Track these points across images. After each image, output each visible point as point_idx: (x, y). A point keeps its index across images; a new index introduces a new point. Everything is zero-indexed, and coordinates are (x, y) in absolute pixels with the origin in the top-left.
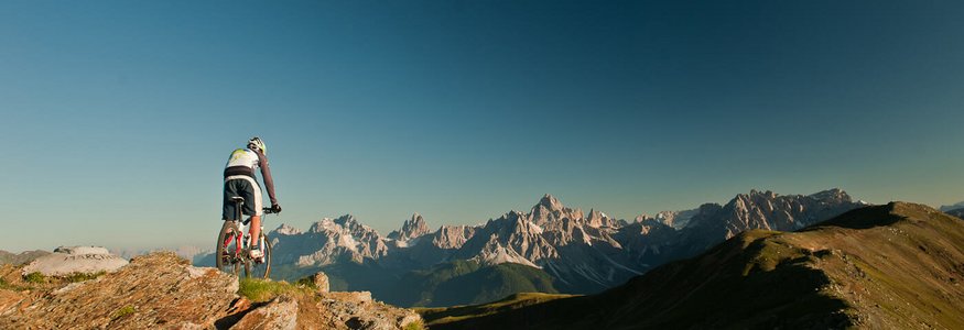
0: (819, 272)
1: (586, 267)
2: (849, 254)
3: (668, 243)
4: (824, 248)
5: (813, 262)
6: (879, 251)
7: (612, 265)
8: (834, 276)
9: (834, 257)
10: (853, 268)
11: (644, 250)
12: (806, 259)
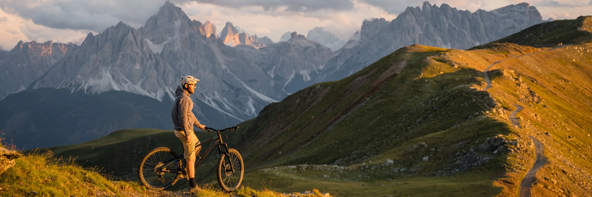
0: (484, 94)
1: (217, 96)
2: (523, 75)
3: (321, 67)
4: (494, 68)
5: (480, 84)
6: (560, 74)
7: (250, 94)
8: (501, 99)
9: (505, 78)
10: (527, 92)
11: (292, 76)
12: (473, 81)
